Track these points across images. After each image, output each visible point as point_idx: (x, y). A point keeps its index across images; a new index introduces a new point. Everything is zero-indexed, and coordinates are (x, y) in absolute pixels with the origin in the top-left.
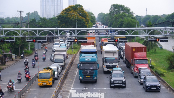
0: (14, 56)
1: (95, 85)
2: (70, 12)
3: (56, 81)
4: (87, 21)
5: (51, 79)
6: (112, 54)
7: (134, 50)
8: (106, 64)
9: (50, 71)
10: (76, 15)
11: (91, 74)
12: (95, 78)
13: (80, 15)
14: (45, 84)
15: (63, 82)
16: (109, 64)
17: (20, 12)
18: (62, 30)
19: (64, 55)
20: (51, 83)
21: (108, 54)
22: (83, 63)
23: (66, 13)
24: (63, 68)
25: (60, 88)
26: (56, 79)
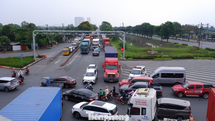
0: (57, 43)
1: (87, 55)
2: (83, 24)
3: (71, 53)
4: (91, 28)
5: (68, 52)
6: (96, 42)
7: (105, 41)
8: (93, 46)
9: (68, 49)
10: (86, 26)
11: (85, 50)
12: (87, 52)
13: (88, 26)
14: (65, 54)
15: (74, 54)
16: (94, 46)
17: (63, 24)
18: (71, 32)
19: (76, 42)
20: (68, 54)
21: (94, 42)
22: (82, 46)
23: (82, 25)
24: (76, 48)
25: (72, 56)
26: (71, 52)
